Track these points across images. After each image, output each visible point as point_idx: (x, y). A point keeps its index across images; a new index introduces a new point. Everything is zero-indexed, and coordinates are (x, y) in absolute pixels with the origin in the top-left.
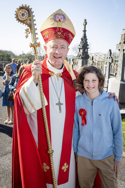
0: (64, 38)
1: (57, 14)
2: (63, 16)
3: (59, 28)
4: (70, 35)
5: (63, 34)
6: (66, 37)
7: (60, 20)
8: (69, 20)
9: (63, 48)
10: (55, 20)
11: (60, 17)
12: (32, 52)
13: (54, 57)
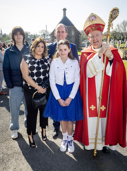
0: (97, 30)
1: (90, 17)
2: (95, 16)
3: (93, 25)
4: (101, 26)
5: (96, 27)
6: (98, 28)
7: (93, 20)
8: (98, 17)
9: (98, 35)
10: (90, 21)
11: (92, 18)
12: (116, 30)
13: (94, 42)
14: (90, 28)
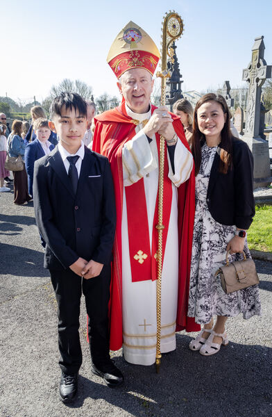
1: (127, 30)
2: (138, 31)
3: (134, 52)
5: (141, 60)
6: (145, 63)
9: (144, 80)
11: (132, 35)
13: (133, 96)
14: (126, 60)
